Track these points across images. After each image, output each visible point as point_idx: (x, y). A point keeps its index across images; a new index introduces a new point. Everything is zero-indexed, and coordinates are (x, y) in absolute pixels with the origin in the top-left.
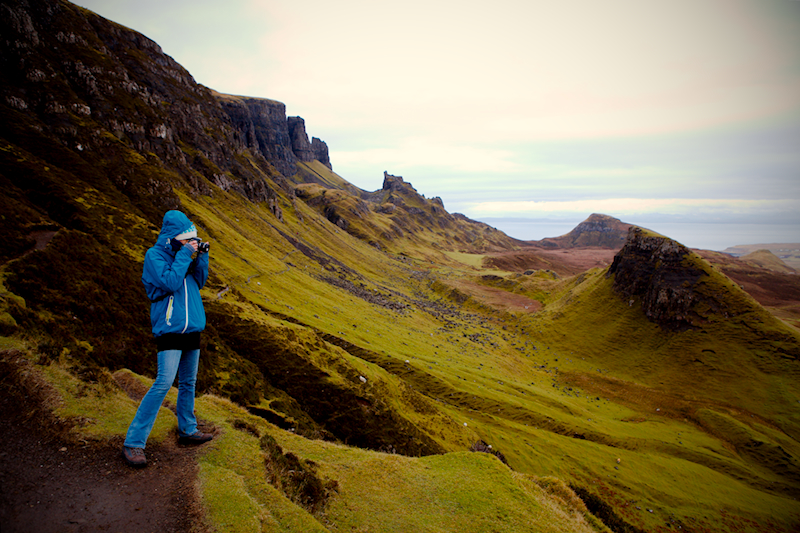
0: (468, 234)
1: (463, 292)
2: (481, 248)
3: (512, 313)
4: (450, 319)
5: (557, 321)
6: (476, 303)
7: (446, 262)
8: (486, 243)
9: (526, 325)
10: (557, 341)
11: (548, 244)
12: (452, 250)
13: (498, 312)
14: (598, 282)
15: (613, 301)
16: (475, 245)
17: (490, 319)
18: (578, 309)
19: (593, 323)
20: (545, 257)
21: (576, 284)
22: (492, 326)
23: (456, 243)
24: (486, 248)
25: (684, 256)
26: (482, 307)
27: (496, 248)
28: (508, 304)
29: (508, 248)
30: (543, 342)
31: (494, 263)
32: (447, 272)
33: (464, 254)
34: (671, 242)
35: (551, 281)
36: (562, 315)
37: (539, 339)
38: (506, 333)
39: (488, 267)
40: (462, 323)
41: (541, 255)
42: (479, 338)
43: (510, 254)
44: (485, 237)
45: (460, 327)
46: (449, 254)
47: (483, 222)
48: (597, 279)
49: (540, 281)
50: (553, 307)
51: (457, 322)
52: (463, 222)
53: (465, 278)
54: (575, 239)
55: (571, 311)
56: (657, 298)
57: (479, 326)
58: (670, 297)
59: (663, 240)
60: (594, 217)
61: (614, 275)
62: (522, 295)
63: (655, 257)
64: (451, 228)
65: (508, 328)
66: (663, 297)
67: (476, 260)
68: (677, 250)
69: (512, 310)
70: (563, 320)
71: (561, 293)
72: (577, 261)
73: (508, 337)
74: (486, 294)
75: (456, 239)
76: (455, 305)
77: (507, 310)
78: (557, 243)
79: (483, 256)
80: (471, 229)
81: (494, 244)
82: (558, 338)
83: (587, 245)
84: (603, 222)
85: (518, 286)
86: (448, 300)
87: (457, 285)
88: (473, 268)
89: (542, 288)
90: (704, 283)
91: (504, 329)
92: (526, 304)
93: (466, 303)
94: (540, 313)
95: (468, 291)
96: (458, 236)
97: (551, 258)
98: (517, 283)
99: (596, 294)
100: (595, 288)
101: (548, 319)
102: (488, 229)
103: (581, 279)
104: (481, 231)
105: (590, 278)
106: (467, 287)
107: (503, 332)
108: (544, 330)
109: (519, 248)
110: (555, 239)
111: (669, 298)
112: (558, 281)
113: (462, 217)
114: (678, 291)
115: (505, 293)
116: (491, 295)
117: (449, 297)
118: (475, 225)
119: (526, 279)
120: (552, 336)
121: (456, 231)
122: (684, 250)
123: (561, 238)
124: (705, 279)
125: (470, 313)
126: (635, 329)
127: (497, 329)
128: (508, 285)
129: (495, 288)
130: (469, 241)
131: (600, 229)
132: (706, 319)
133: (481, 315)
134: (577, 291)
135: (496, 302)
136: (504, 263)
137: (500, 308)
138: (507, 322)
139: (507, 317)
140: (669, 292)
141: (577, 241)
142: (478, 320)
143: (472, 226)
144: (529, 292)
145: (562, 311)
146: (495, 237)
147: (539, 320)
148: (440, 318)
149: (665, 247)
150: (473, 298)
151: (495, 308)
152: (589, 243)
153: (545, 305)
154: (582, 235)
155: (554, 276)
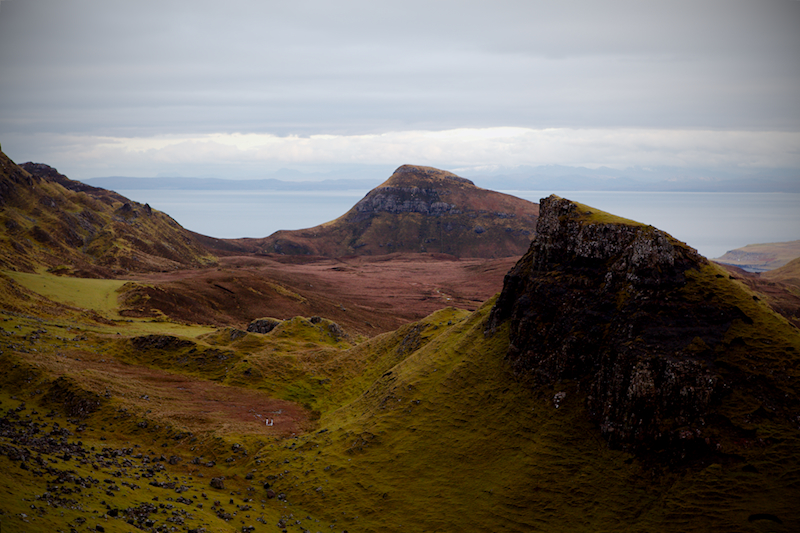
0: (72, 222)
1: (85, 387)
2: (112, 261)
3: (232, 439)
4: (61, 466)
5: (361, 458)
6: (124, 415)
7: (19, 303)
8: (124, 248)
9: (273, 471)
10: (367, 513)
11: (288, 246)
12: (30, 269)
13: (190, 438)
14: (464, 346)
15: (510, 396)
16: (91, 252)
17: (172, 461)
18: (416, 423)
19: (461, 459)
20: (288, 282)
21: (400, 355)
22: (183, 480)
23: (37, 247)
24: (124, 262)
25: (689, 273)
26: (145, 428)
27: (151, 260)
28: (217, 414)
29: (184, 260)
30: (328, 517)
31: (153, 303)
32: (25, 331)
33: (64, 278)
34: (655, 236)
35: (327, 347)
36: (374, 440)
37: (314, 510)
38: (223, 498)
39: (137, 313)
40: (96, 475)
41: (276, 278)
42: (153, 518)
43: (191, 275)
44: (120, 231)
45: (94, 490)
46: (22, 278)
47: (108, 187)
48: (462, 338)
49: (297, 348)
50: (342, 419)
51: (84, 472)
52: (56, 189)
53: (83, 346)
54: (357, 233)
55: (396, 428)
56: (626, 384)
57: (144, 483)
58: (659, 379)
59: (631, 232)
60: (406, 173)
61: (506, 326)
62: (251, 390)
63: (616, 278)
64: (22, 206)
65: (227, 484)
66: (641, 381)
67: (101, 294)
68: (671, 258)
69: (232, 432)
70: (377, 454)
71: (359, 379)
72: (373, 293)
73: (230, 510)
74: (150, 390)
75: (39, 236)
76: (63, 424)
77: (218, 434)
78: (312, 244)
79: (118, 283)
80: (79, 208)
81: (145, 248)
82: (367, 503)
83: (391, 248)
84: (429, 187)
85: (239, 365)
86: (43, 412)
87: (62, 366)
88: (97, 318)
89: (305, 366)
90: (740, 342)
91: (216, 486)
92: (267, 414)
93: (96, 418)
94: (309, 437)
95: (99, 382)
96: (43, 227)
97: (306, 284)
98: (233, 357)
99: (464, 380)
100: (458, 363)
101: (336, 455)
102: (127, 208)
103: (412, 341)
104: (107, 213)
105: (439, 337)
106: (94, 372)
107: (213, 496)
108: (328, 484)
109: (214, 259)
110: (305, 234)
111: (657, 385)
112: (346, 348)
113: (50, 173)
114: (678, 365)
115: (203, 384)
116: (163, 391)
117: (44, 403)
118: (89, 197)
119: (257, 345)
120: (351, 500)
121: (36, 213)
122: (687, 258)
123: (322, 232)
124: (743, 332)
125: (113, 445)
126: (573, 469)
127: (197, 487)
128: (207, 361)
129: (174, 372)
130: (76, 242)
131: (423, 205)
132: (752, 434)
133: (144, 449)
134: (407, 370)
135: (180, 411)
136: (181, 300)
137: (196, 429)
138: (221, 468)
139: (218, 451)
140: (658, 368)
141: (363, 238)
142: (138, 464)
143: (82, 201)
144: (269, 380)
145: (373, 430)
146: (148, 230)
147: (309, 456)
148: (30, 464)
149: (641, 251)
150: (117, 401)
151: (180, 428)
152: (394, 245)
153: (317, 415)
154: (377, 222)
155: (334, 335)
